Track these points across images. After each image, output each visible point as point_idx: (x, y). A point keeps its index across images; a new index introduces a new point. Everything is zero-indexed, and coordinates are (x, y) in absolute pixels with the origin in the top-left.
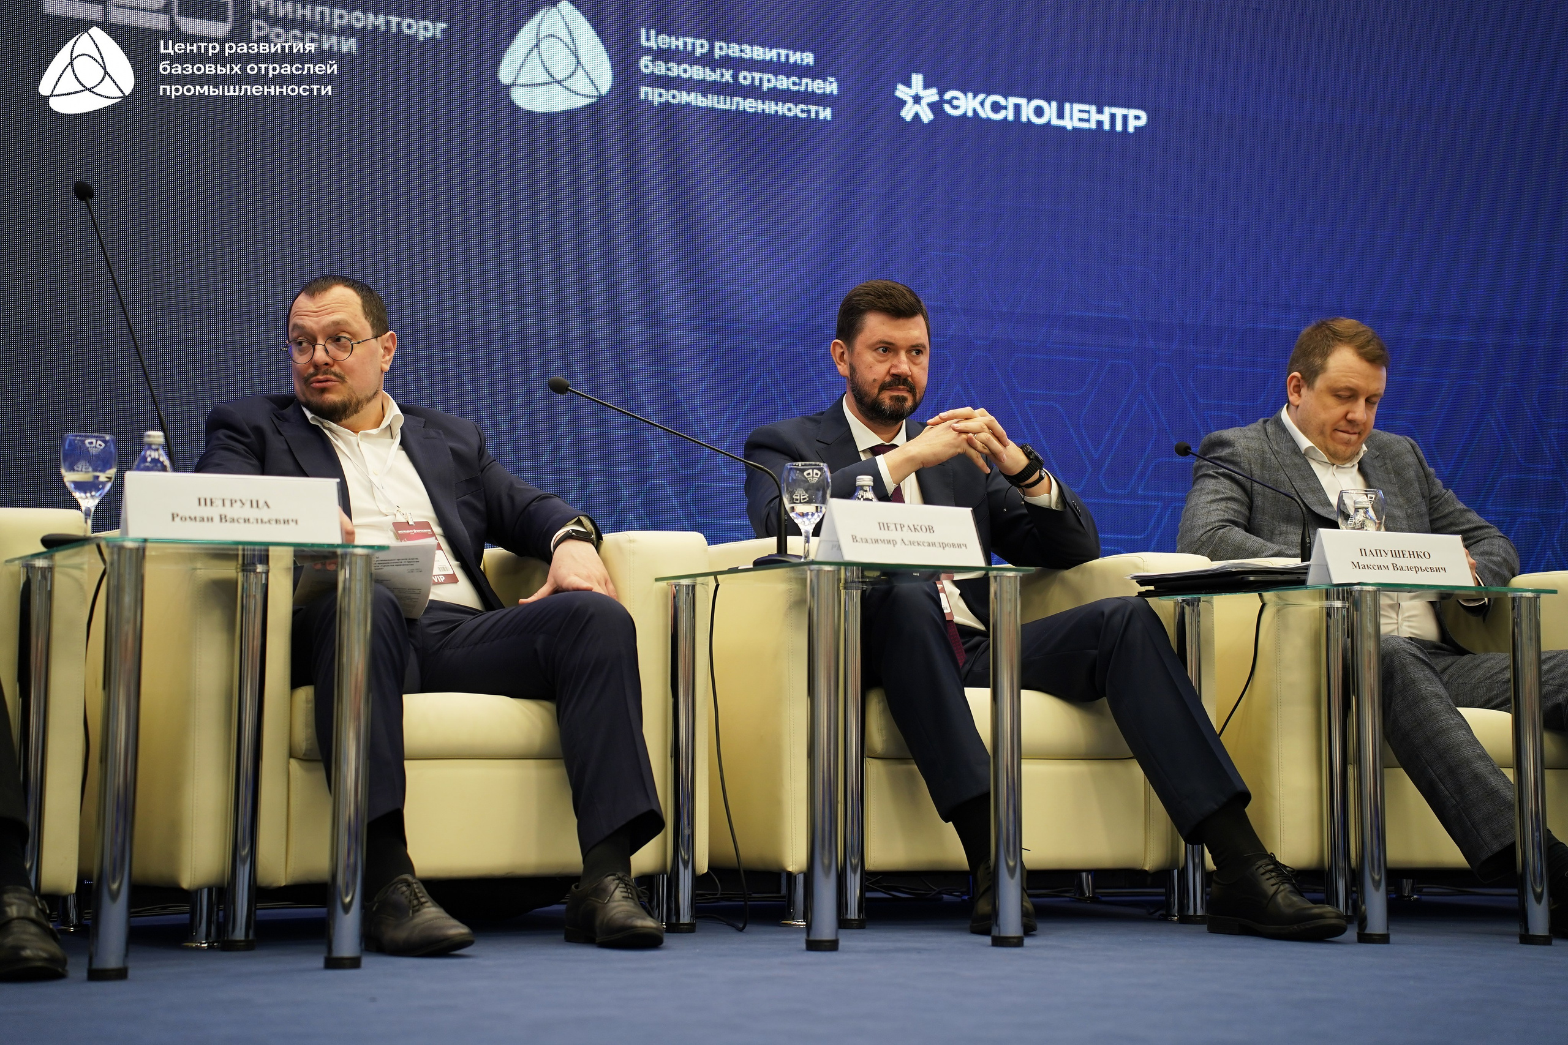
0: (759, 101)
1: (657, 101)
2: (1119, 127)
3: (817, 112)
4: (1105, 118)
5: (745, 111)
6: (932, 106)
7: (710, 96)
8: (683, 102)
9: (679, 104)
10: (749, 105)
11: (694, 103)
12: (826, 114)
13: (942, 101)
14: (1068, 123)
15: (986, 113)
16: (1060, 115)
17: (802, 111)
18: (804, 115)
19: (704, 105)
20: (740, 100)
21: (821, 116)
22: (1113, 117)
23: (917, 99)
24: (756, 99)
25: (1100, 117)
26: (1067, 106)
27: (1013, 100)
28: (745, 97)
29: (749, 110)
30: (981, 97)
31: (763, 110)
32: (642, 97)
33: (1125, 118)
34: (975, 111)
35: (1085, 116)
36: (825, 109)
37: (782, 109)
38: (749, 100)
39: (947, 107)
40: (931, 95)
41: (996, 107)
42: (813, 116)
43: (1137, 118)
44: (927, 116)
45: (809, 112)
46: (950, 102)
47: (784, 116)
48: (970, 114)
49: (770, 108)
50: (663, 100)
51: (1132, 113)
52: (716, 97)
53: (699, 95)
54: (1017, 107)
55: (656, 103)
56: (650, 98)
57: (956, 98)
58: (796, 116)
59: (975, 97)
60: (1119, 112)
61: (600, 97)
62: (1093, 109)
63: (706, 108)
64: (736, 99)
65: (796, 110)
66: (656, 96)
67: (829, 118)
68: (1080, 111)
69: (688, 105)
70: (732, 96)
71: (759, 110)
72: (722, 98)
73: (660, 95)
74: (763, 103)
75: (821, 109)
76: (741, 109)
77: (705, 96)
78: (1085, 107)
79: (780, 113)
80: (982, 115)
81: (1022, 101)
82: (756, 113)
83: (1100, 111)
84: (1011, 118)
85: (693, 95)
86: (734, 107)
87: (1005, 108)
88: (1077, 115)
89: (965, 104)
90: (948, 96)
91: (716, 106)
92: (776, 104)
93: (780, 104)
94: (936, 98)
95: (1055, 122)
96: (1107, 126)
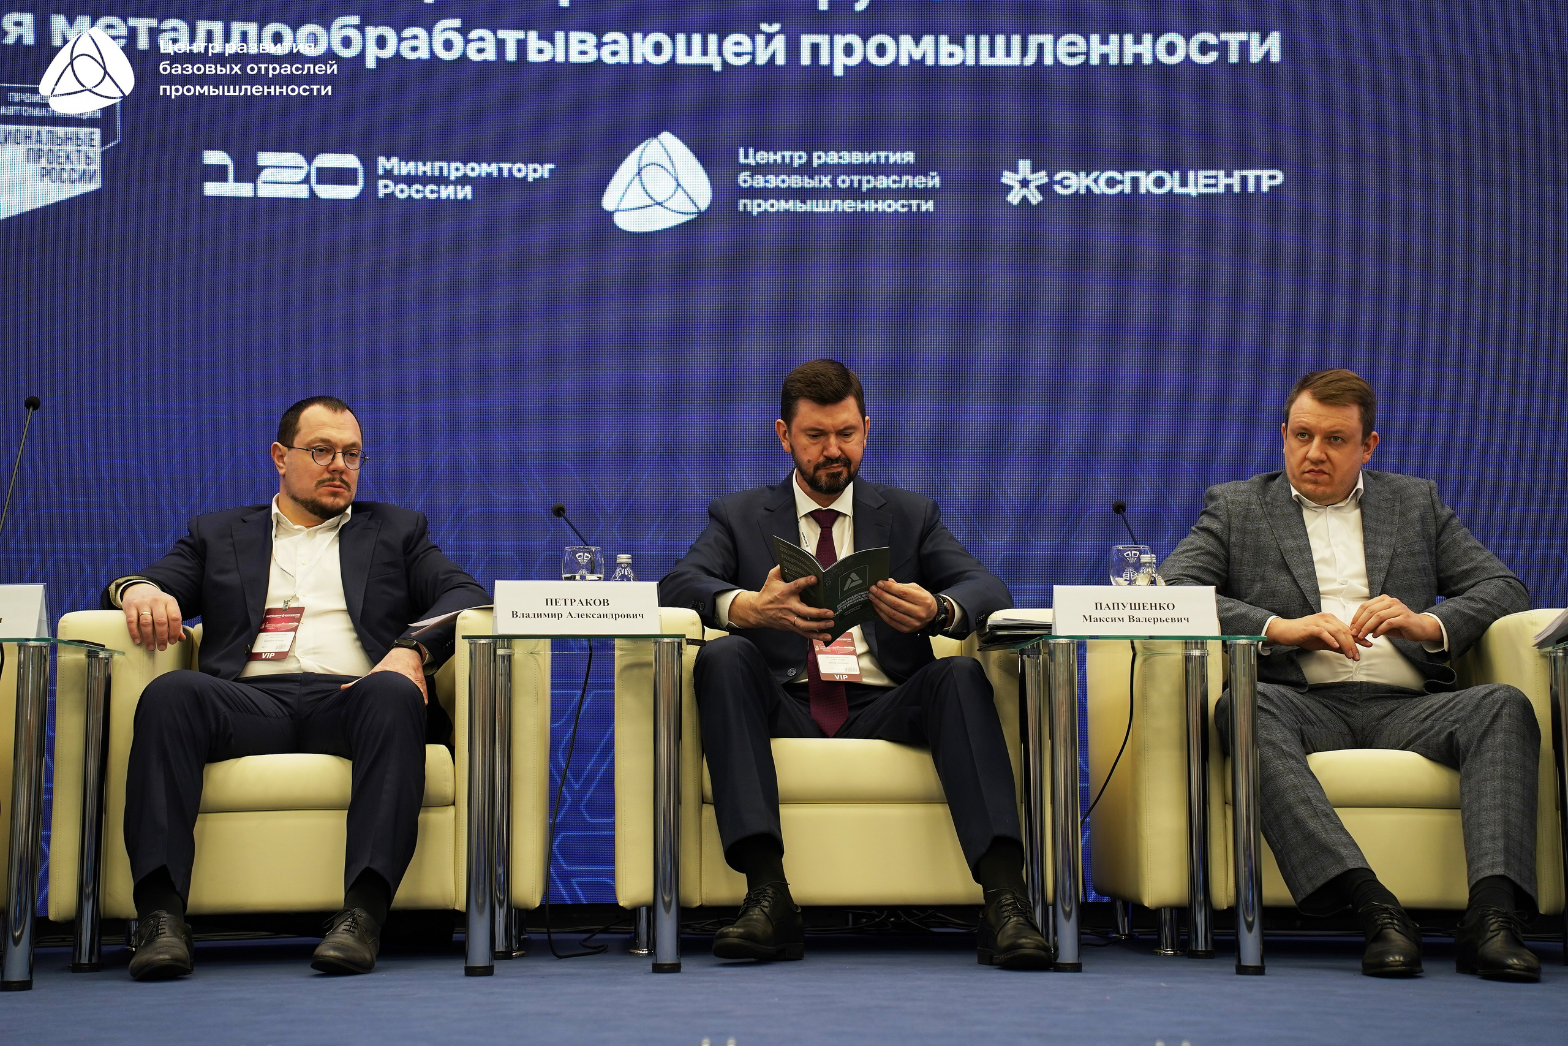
0: (859, 202)
1: (755, 211)
2: (1251, 188)
3: (918, 206)
4: (1236, 181)
5: (844, 212)
6: (1040, 188)
7: (808, 202)
8: (782, 210)
9: (778, 212)
10: (848, 206)
11: (792, 210)
12: (928, 206)
13: (1052, 182)
14: (1192, 190)
15: (1101, 188)
16: (1184, 183)
17: (903, 206)
18: (905, 210)
19: (803, 210)
20: (839, 202)
21: (923, 209)
22: (1244, 180)
23: (1025, 183)
24: (855, 200)
25: (1229, 181)
26: (1191, 175)
27: (1129, 175)
28: (844, 200)
29: (848, 210)
30: (1094, 174)
31: (863, 209)
32: (741, 208)
33: (1258, 179)
34: (1088, 188)
35: (1212, 181)
36: (926, 201)
37: (882, 206)
38: (848, 201)
39: (1058, 189)
40: (1041, 177)
41: (1111, 183)
42: (914, 209)
43: (1272, 177)
44: (1035, 198)
45: (910, 206)
46: (1060, 183)
47: (884, 212)
48: (1083, 191)
49: (870, 206)
50: (761, 209)
51: (1265, 174)
52: (814, 202)
53: (798, 201)
54: (1135, 181)
55: (755, 213)
56: (749, 209)
57: (1068, 178)
58: (896, 211)
59: (1088, 175)
60: (1251, 174)
61: (700, 213)
62: (1221, 173)
63: (805, 212)
64: (834, 202)
65: (897, 206)
66: (754, 206)
67: (931, 209)
68: (1206, 177)
69: (787, 211)
70: (830, 199)
71: (859, 210)
72: (820, 202)
73: (759, 206)
74: (863, 202)
75: (922, 202)
76: (840, 210)
77: (804, 201)
78: (1213, 173)
79: (880, 210)
80: (1096, 190)
81: (1141, 174)
82: (855, 212)
83: (1229, 175)
84: (1128, 190)
85: (791, 202)
86: (833, 209)
87: (1122, 182)
88: (1202, 181)
89: (1077, 182)
90: (1058, 177)
91: (815, 210)
92: (876, 202)
93: (880, 202)
94: (1045, 180)
95: (1178, 190)
96: (1237, 189)
